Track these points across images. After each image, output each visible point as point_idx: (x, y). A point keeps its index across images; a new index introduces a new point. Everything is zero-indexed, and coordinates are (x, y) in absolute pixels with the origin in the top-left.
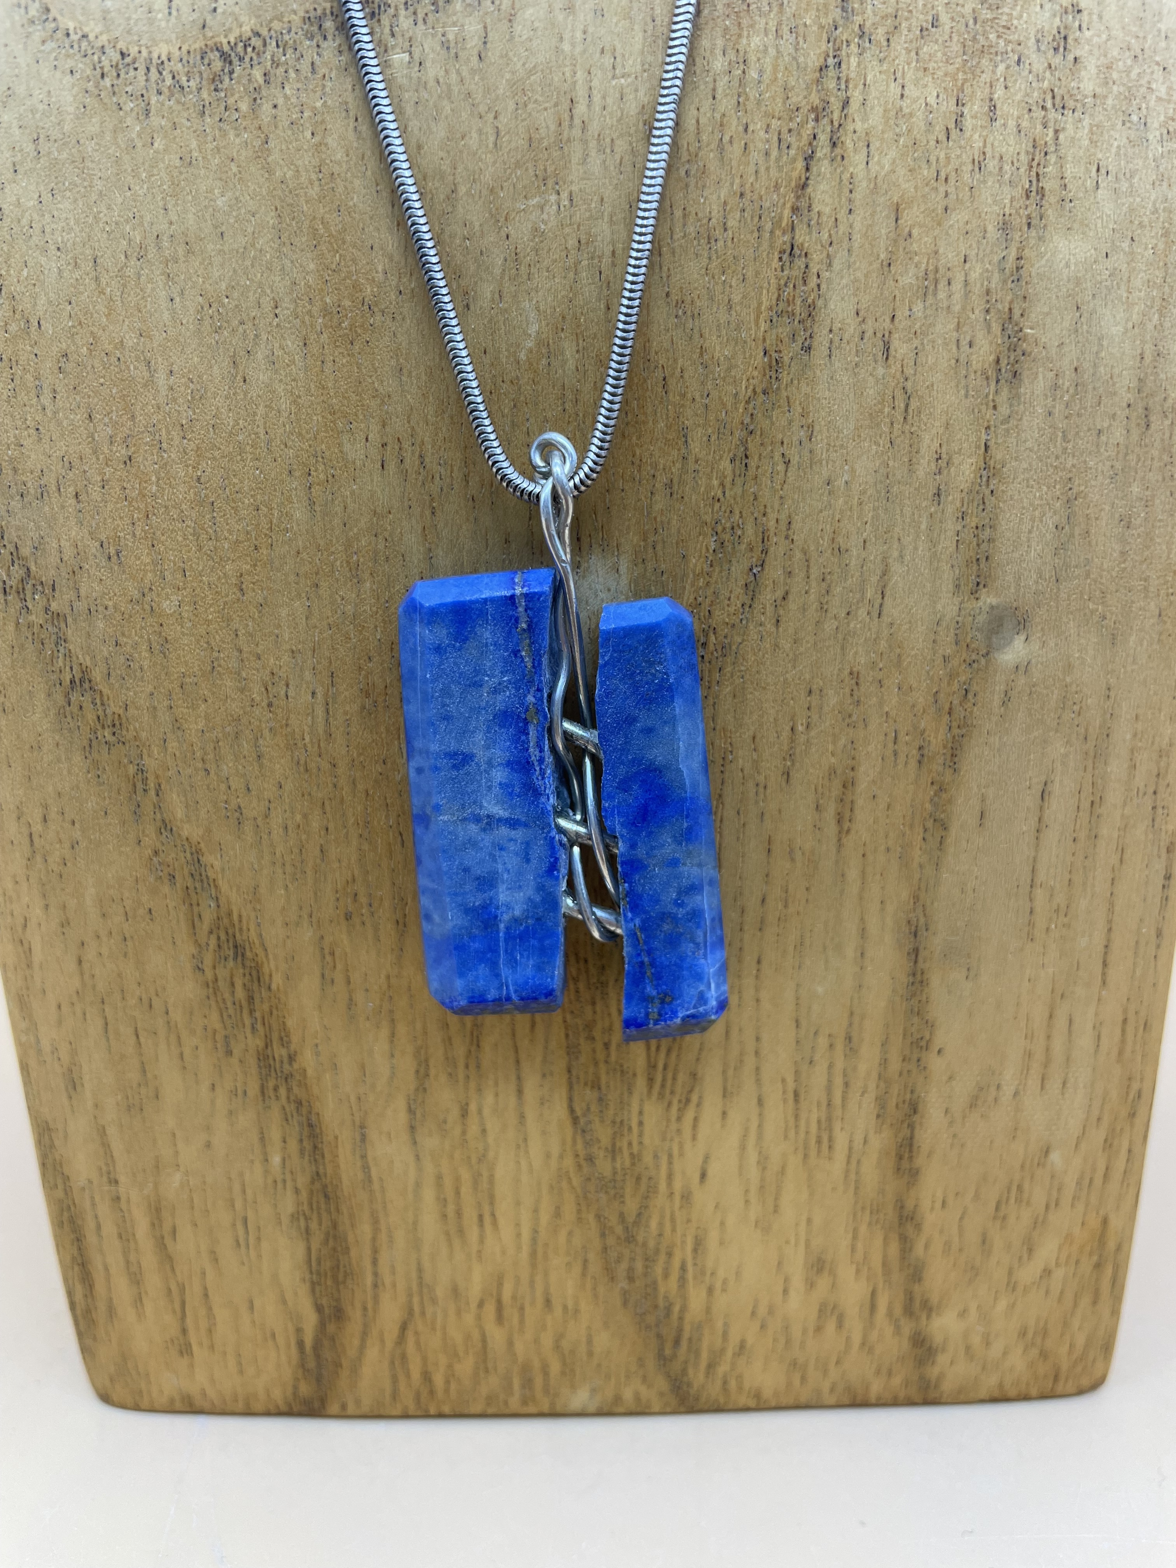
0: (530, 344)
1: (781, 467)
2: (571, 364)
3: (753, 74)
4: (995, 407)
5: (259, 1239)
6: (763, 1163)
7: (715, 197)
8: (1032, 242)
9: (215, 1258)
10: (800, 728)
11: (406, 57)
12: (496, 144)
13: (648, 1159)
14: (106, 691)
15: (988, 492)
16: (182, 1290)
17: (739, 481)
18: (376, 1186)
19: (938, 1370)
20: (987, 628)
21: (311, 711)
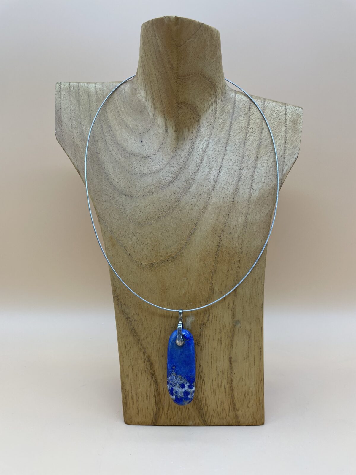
3: (206, 266)
5: (149, 398)
6: (213, 388)
7: (202, 278)
10: (215, 334)
13: (199, 387)
14: (136, 329)
15: (234, 308)
16: (139, 406)
18: (165, 391)
19: (239, 420)
20: (235, 323)
21: (159, 332)
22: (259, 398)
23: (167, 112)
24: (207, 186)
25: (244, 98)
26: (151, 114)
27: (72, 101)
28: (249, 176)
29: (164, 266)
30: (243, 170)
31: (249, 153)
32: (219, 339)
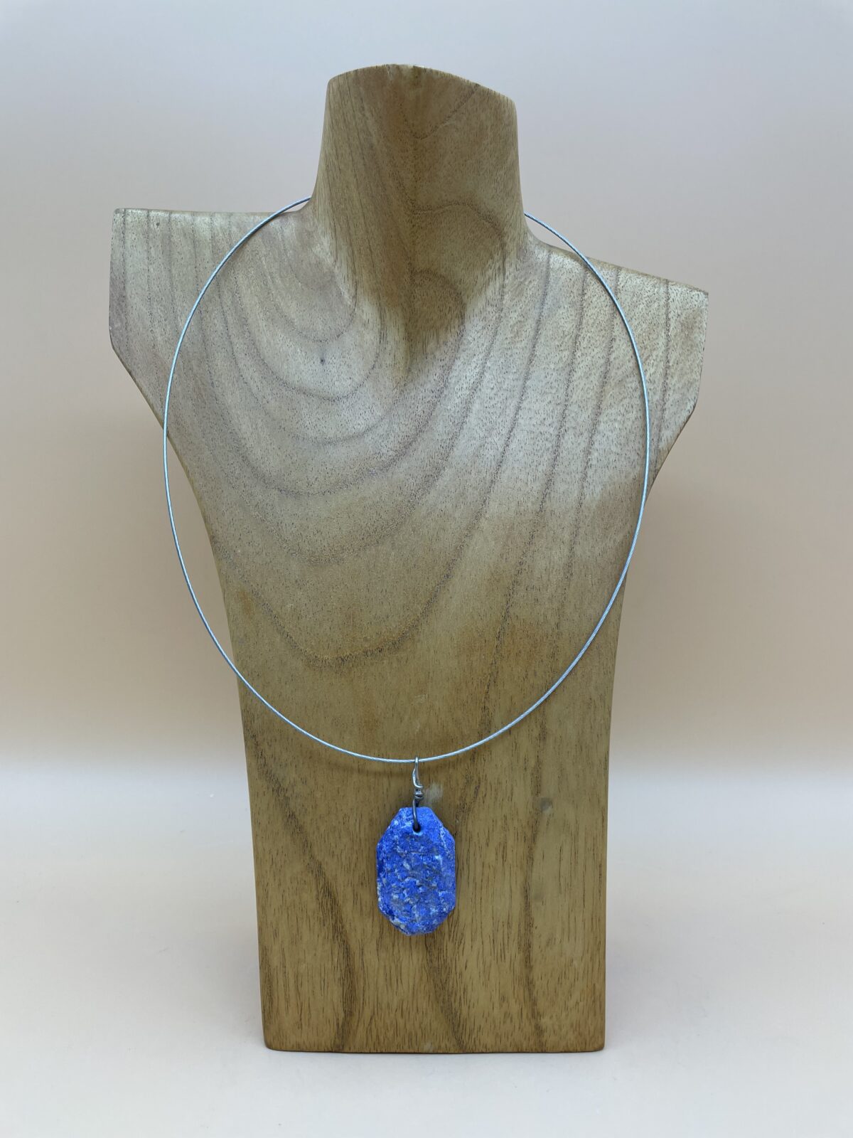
0: (417, 730)
1: (483, 762)
3: (474, 666)
4: (540, 747)
5: (328, 987)
6: (484, 963)
7: (464, 696)
9: (313, 993)
10: (490, 831)
13: (449, 961)
14: (299, 818)
15: (539, 768)
16: (302, 1005)
18: (366, 969)
19: (545, 1038)
20: (541, 804)
21: (355, 825)
22: (594, 985)
23: (387, 292)
24: (479, 472)
25: (570, 263)
26: (346, 296)
27: (153, 254)
28: (579, 451)
29: (372, 664)
30: (566, 438)
31: (580, 396)
32: (500, 844)
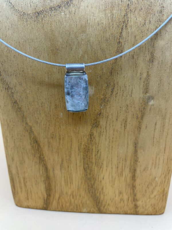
0: (80, 55)
1: (117, 74)
2: (86, 58)
3: (114, 16)
4: (149, 66)
5: (39, 184)
6: (112, 177)
7: (108, 35)
8: (155, 42)
9: (32, 186)
10: (119, 113)
11: (64, 14)
12: (76, 26)
13: (95, 175)
14: (19, 104)
15: (148, 79)
16: (28, 190)
17: (111, 76)
18: (55, 177)
19: (138, 210)
20: (147, 99)
21: (48, 108)
22: (164, 189)
32: (124, 120)
